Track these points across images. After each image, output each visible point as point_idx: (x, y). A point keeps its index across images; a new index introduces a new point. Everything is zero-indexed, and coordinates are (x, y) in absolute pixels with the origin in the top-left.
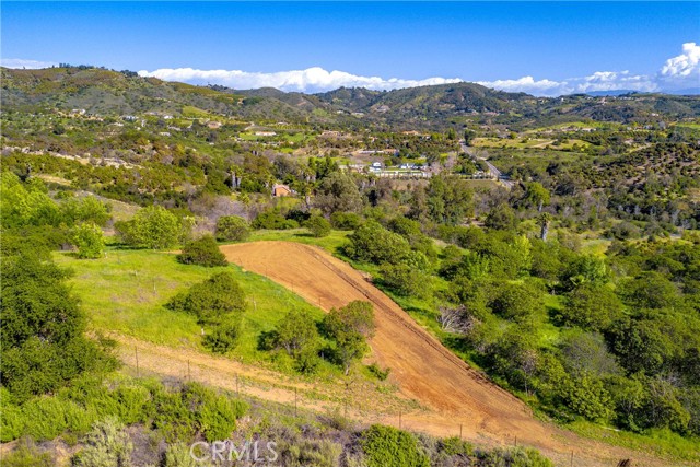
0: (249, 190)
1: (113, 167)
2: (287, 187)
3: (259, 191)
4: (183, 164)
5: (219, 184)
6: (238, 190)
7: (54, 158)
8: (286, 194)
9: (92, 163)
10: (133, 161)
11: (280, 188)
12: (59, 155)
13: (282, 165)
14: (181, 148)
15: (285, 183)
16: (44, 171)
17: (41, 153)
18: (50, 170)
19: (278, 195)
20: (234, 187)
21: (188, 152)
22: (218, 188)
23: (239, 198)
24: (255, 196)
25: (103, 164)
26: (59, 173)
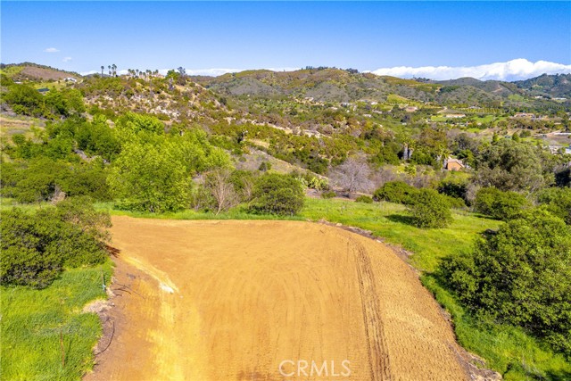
0: (419, 162)
1: (307, 136)
2: (460, 162)
3: (430, 163)
4: (367, 137)
5: (391, 154)
6: (408, 162)
7: (268, 128)
8: (458, 168)
9: (295, 133)
10: (326, 133)
11: (453, 162)
12: (274, 126)
13: (463, 142)
14: (370, 124)
15: (460, 158)
16: (257, 136)
17: (263, 124)
18: (262, 137)
19: (450, 168)
20: (405, 158)
21: (375, 127)
22: (388, 158)
23: (406, 169)
24: (423, 168)
25: (301, 134)
26: (268, 139)
